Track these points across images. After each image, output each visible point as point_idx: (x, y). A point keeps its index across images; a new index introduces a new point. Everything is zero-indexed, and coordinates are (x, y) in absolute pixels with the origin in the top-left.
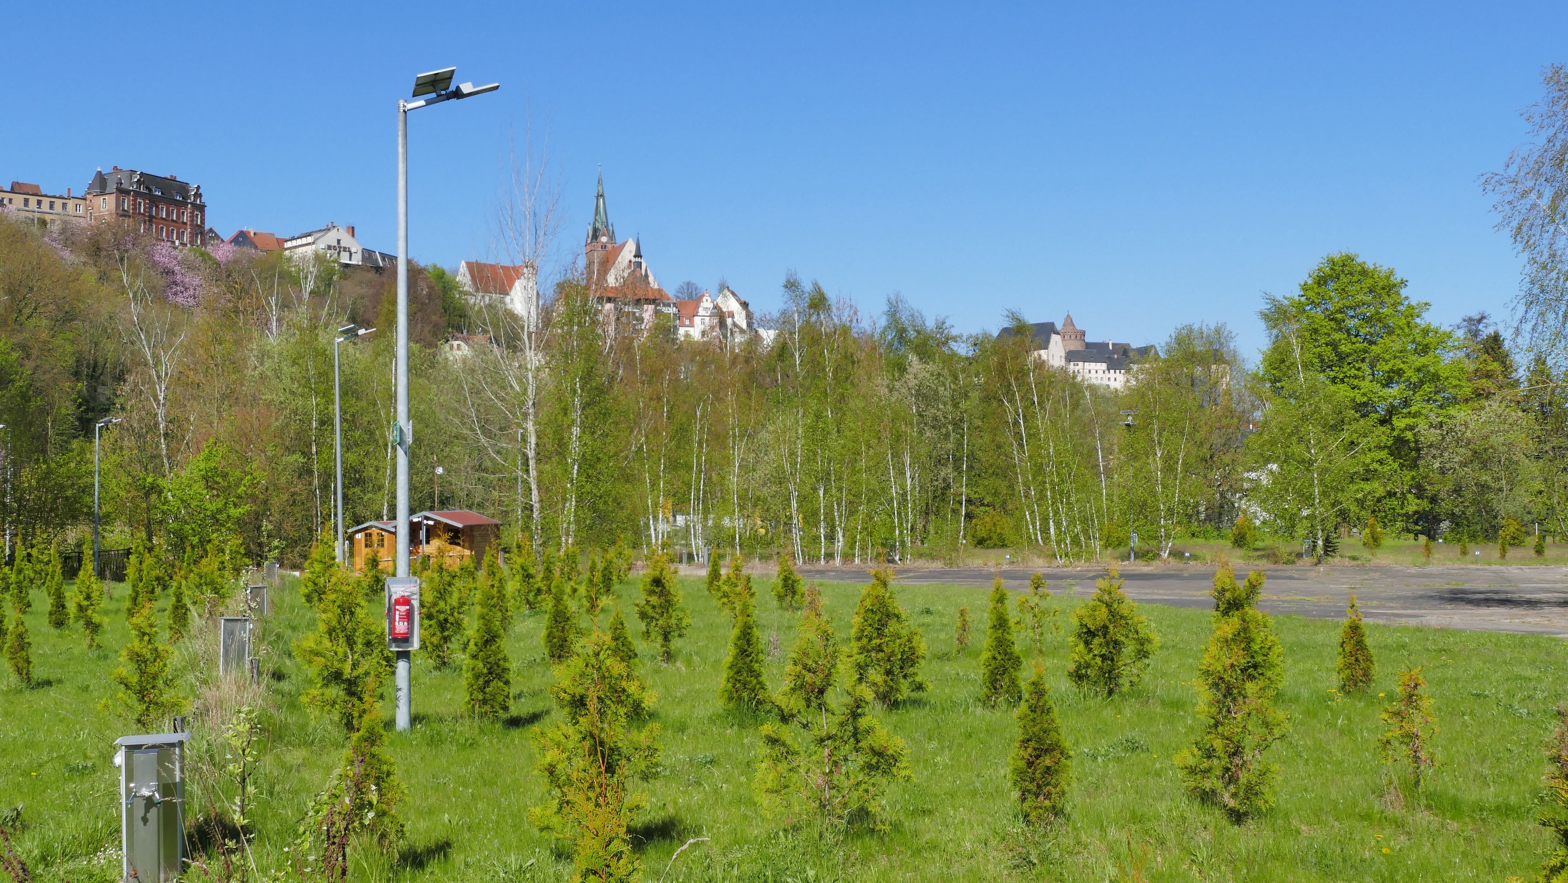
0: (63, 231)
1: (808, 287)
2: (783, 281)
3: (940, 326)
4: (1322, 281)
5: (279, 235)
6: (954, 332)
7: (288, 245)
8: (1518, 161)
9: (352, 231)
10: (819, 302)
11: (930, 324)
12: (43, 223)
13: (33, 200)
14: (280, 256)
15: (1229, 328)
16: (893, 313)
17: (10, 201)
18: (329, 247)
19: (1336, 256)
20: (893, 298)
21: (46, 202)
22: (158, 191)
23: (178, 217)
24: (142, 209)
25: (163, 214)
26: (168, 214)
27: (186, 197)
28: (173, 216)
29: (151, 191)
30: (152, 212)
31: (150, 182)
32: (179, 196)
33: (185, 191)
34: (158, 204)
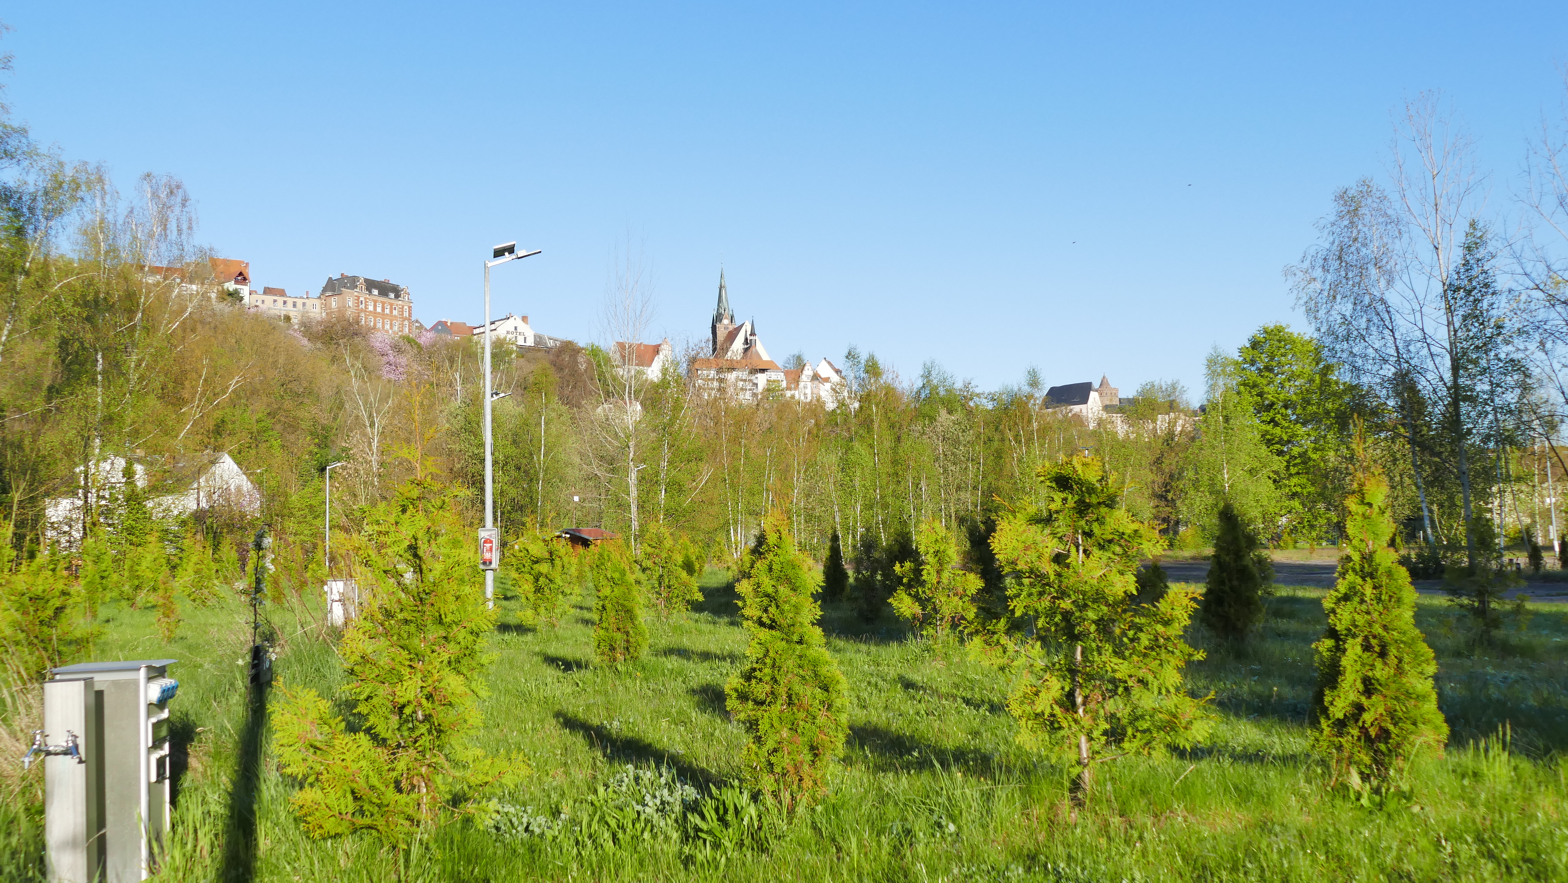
0: (303, 324)
1: (864, 357)
2: (846, 352)
3: (967, 386)
4: (1255, 344)
5: (470, 324)
6: (978, 391)
7: (476, 331)
8: (1309, 258)
9: (524, 319)
10: (873, 368)
11: (959, 385)
12: (288, 318)
13: (280, 300)
14: (470, 340)
15: (1181, 384)
16: (927, 375)
17: (263, 302)
18: (508, 332)
19: (1271, 326)
20: (929, 364)
21: (290, 302)
22: (376, 292)
23: (391, 312)
24: (363, 306)
25: (379, 310)
26: (383, 309)
27: (397, 296)
28: (387, 311)
29: (370, 292)
30: (371, 308)
31: (371, 285)
32: (392, 295)
33: (397, 291)
34: (375, 302)
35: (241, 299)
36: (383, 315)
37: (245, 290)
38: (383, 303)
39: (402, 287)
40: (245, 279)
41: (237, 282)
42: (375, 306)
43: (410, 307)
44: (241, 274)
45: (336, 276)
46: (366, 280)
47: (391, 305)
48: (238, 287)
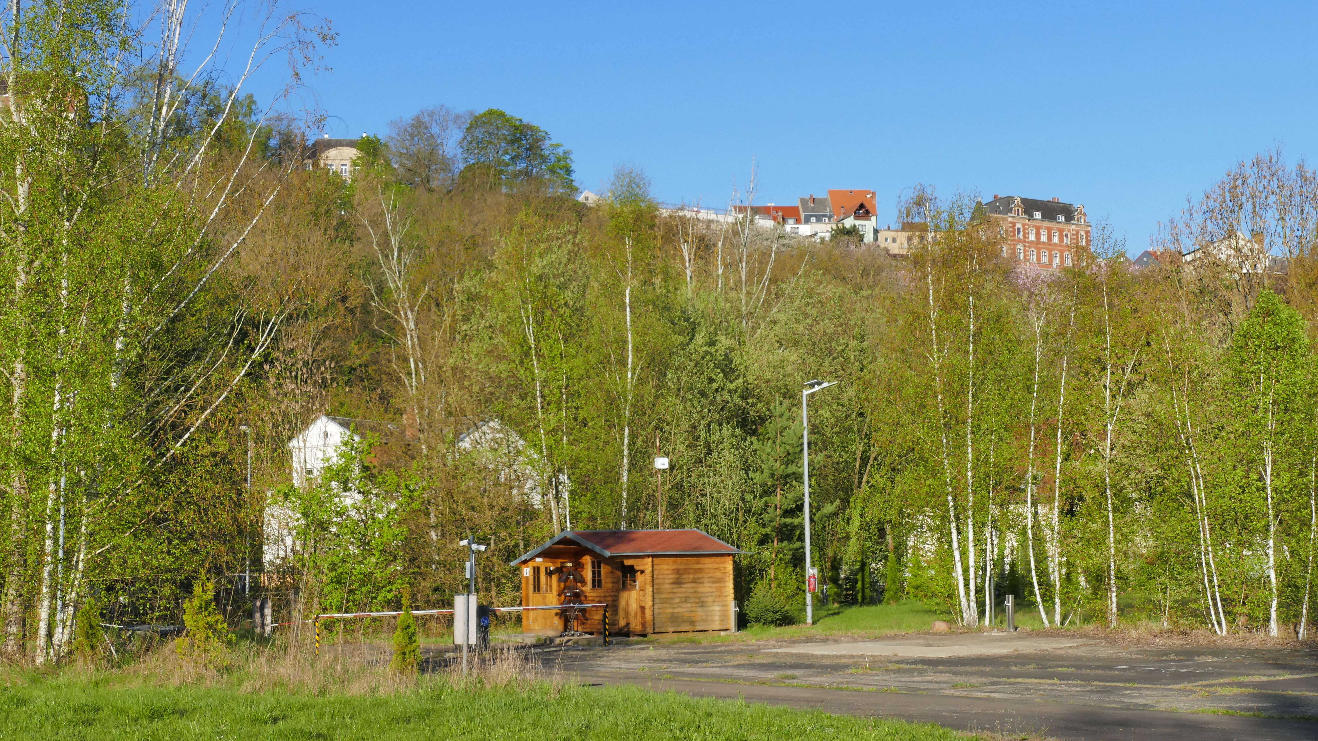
7: (1185, 259)
17: (894, 240)
22: (1038, 215)
23: (1061, 240)
24: (1021, 235)
25: (1044, 239)
26: (1050, 237)
27: (1069, 219)
28: (1056, 240)
29: (1030, 216)
30: (1032, 237)
31: (1030, 206)
32: (1062, 218)
33: (1069, 212)
34: (1038, 229)
35: (861, 239)
36: (1050, 245)
37: (867, 227)
38: (1049, 230)
39: (1076, 205)
40: (867, 212)
41: (857, 217)
42: (1038, 235)
43: (1087, 233)
44: (862, 206)
45: (986, 199)
46: (1024, 201)
47: (1061, 231)
48: (858, 223)
